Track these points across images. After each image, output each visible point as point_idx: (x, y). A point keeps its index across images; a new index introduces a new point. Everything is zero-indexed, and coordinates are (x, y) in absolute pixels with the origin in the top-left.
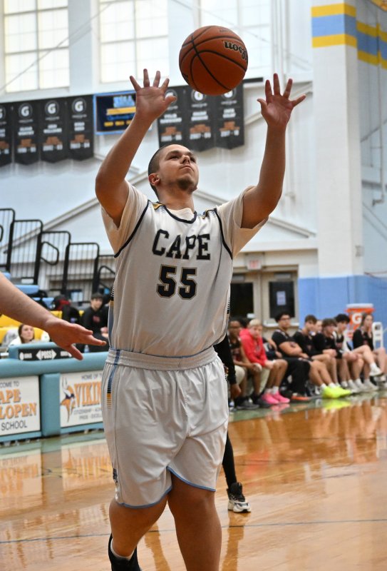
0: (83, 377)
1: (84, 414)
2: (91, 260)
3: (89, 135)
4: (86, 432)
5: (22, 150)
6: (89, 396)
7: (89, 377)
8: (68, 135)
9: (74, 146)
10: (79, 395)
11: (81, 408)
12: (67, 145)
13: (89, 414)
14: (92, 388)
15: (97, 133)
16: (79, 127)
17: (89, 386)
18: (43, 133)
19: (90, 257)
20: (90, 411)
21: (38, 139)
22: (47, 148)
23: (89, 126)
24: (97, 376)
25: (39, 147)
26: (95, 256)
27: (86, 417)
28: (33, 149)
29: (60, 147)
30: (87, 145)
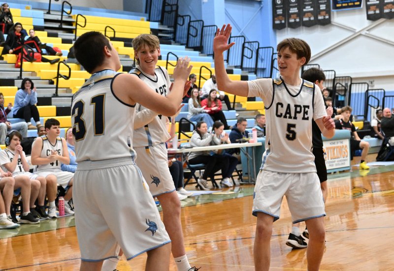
0: (331, 144)
1: (331, 164)
2: (331, 80)
3: (328, 11)
4: (332, 173)
5: (292, 21)
6: (334, 154)
7: (334, 143)
8: (317, 12)
9: (320, 18)
10: (328, 153)
11: (330, 160)
12: (316, 17)
13: (334, 164)
14: (335, 150)
15: (332, 10)
16: (323, 7)
17: (334, 148)
18: (303, 11)
19: (330, 78)
20: (334, 162)
21: (301, 14)
22: (305, 19)
23: (328, 6)
24: (338, 143)
25: (301, 19)
26: (333, 77)
27: (333, 165)
28: (298, 20)
29: (312, 18)
30: (327, 17)
